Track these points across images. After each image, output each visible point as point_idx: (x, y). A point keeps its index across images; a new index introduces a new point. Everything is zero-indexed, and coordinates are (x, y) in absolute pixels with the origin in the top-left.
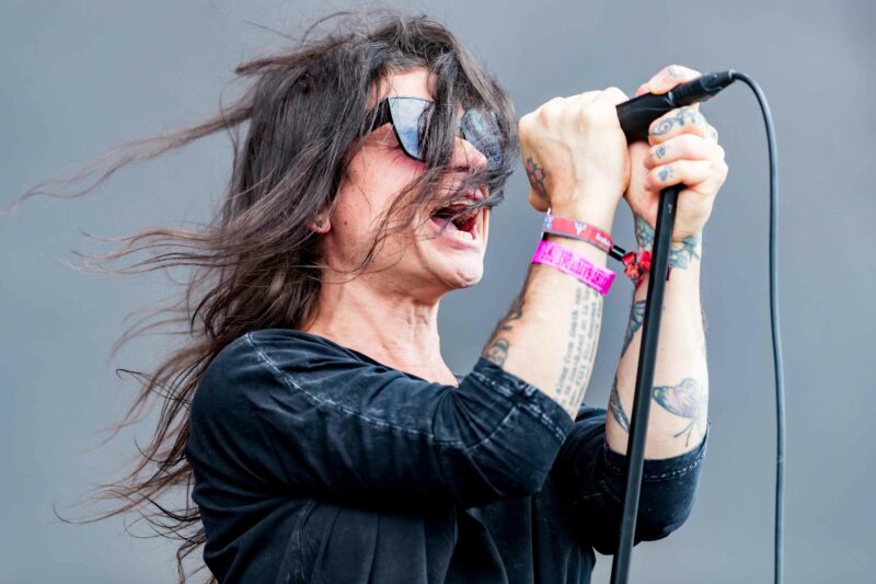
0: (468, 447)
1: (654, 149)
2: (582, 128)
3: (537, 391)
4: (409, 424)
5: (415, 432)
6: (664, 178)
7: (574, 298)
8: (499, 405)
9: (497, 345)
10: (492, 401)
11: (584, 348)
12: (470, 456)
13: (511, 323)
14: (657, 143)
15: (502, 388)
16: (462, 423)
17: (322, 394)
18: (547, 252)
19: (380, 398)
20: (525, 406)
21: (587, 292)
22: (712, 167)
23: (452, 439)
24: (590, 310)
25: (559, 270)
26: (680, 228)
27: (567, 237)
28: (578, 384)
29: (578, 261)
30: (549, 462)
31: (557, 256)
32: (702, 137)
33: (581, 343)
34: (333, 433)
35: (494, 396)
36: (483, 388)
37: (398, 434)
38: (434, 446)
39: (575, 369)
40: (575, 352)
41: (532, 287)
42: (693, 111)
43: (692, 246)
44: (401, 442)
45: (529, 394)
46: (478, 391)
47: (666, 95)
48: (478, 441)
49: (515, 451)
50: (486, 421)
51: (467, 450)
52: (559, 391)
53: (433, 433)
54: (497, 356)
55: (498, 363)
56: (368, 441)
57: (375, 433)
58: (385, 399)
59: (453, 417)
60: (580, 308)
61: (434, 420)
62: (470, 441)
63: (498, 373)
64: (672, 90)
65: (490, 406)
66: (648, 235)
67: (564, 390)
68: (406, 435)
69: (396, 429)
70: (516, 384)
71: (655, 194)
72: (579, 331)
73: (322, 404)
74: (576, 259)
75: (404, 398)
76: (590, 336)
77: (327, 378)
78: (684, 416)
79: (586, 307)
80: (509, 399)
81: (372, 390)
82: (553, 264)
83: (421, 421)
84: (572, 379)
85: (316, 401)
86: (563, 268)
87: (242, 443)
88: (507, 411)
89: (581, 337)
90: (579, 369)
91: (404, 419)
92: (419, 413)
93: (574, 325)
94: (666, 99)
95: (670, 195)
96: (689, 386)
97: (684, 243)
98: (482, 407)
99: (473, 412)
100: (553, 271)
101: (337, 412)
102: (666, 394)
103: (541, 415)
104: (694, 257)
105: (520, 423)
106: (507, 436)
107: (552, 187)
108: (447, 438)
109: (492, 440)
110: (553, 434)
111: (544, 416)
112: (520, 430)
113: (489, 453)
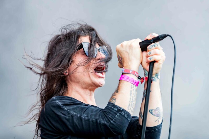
0: (107, 123)
1: (148, 53)
2: (131, 48)
3: (123, 109)
4: (93, 118)
5: (95, 120)
6: (150, 60)
8: (114, 113)
9: (112, 99)
10: (113, 112)
11: (134, 99)
12: (108, 125)
13: (116, 94)
14: (149, 51)
15: (115, 109)
16: (105, 117)
17: (72, 111)
18: (123, 77)
19: (86, 112)
20: (121, 113)
21: (133, 86)
22: (162, 57)
23: (104, 121)
24: (134, 90)
25: (126, 81)
26: (154, 72)
27: (128, 74)
28: (133, 107)
29: (131, 78)
30: (127, 125)
31: (126, 78)
32: (159, 50)
33: (133, 98)
34: (75, 120)
35: (113, 111)
36: (110, 109)
37: (91, 121)
38: (99, 123)
39: (132, 104)
40: (132, 100)
41: (120, 86)
42: (157, 44)
43: (157, 76)
44: (91, 122)
45: (121, 110)
46: (109, 110)
47: (151, 40)
48: (110, 121)
49: (119, 123)
50: (111, 117)
51: (107, 124)
52: (128, 109)
53: (99, 120)
54: (113, 101)
55: (113, 103)
56: (84, 122)
57: (85, 120)
58: (87, 112)
59: (103, 116)
61: (99, 117)
62: (108, 122)
63: (114, 105)
64: (152, 39)
65: (112, 113)
66: (147, 74)
67: (130, 108)
68: (92, 121)
69: (90, 119)
70: (118, 108)
71: (148, 63)
72: (132, 95)
73: (72, 114)
74: (130, 78)
75: (92, 112)
76: (135, 96)
77: (73, 107)
78: (157, 116)
79: (133, 90)
80: (117, 111)
81: (84, 110)
82: (125, 80)
83: (96, 117)
84: (131, 106)
85: (71, 113)
86: (127, 80)
87: (53, 123)
88: (116, 114)
89: (133, 97)
90: (133, 104)
91: (92, 117)
92: (95, 116)
95: (152, 64)
96: (158, 109)
97: (155, 75)
98: (110, 113)
99: (109, 115)
100: (125, 81)
101: (76, 116)
102: (153, 111)
103: (124, 115)
104: (158, 79)
105: (120, 117)
106: (117, 120)
107: (124, 62)
108: (102, 121)
109: (113, 121)
110: (127, 119)
111: (125, 115)
112: (120, 118)
113: (113, 124)
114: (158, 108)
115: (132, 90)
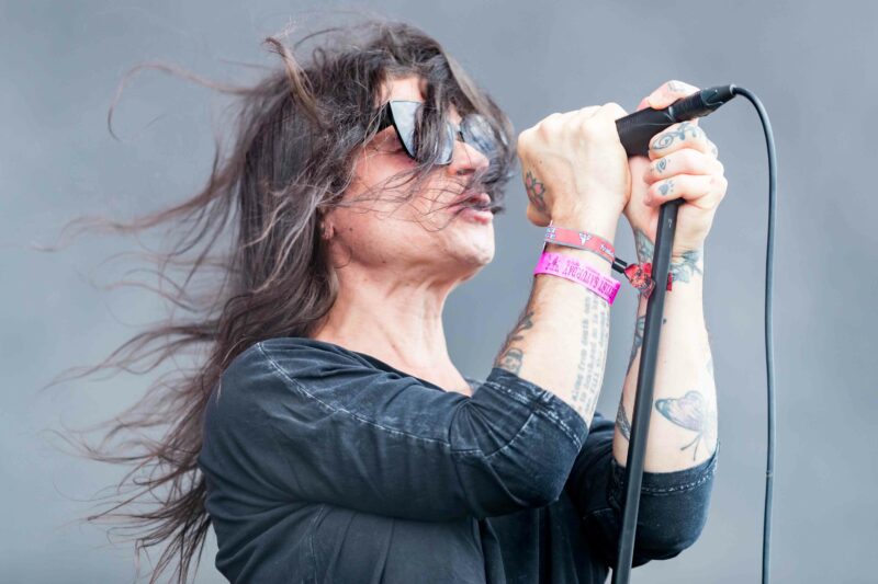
0: (486, 455)
1: (655, 164)
2: (582, 143)
3: (554, 397)
4: (425, 433)
5: (431, 441)
6: (664, 193)
7: (584, 308)
8: (517, 413)
9: (508, 354)
10: (510, 409)
11: (597, 355)
12: (489, 465)
13: (522, 333)
14: (657, 157)
15: (519, 395)
16: (479, 430)
17: (335, 403)
18: (551, 262)
19: (394, 406)
20: (543, 413)
21: (595, 302)
22: (712, 181)
23: (471, 447)
24: (599, 319)
25: (567, 279)
26: (681, 243)
27: (571, 248)
28: (593, 391)
29: (585, 270)
30: (567, 467)
31: (562, 266)
32: (702, 152)
33: (593, 351)
34: (346, 441)
35: (512, 404)
36: (499, 396)
37: (413, 443)
38: (451, 455)
39: (589, 377)
40: (588, 360)
41: (541, 297)
42: (693, 126)
43: (694, 261)
44: (416, 452)
45: (547, 400)
46: (495, 399)
47: (666, 109)
48: (497, 448)
49: (535, 458)
50: (504, 428)
51: (485, 458)
52: (574, 398)
53: (450, 442)
54: (511, 364)
55: (513, 371)
56: (383, 450)
57: (390, 442)
58: (399, 406)
59: (469, 426)
61: (450, 429)
62: (489, 449)
63: (514, 381)
64: (672, 105)
65: (508, 413)
66: (648, 250)
67: (580, 396)
68: (421, 445)
69: (411, 438)
70: (533, 390)
71: (655, 209)
72: (590, 339)
73: (335, 413)
74: (582, 266)
75: (420, 408)
76: (601, 344)
77: (339, 386)
79: (596, 316)
80: (526, 406)
81: (386, 398)
82: (559, 273)
83: (437, 430)
84: (586, 386)
85: (329, 410)
86: (570, 277)
88: (526, 418)
89: (593, 345)
90: (593, 377)
91: (419, 428)
92: (436, 422)
93: (586, 333)
94: (666, 114)
95: (670, 209)
96: (694, 398)
97: (685, 257)
98: (500, 414)
99: (494, 422)
100: (560, 280)
101: (351, 420)
102: (670, 407)
103: (558, 421)
104: (695, 272)
105: (539, 430)
106: (528, 443)
107: (552, 201)
108: (465, 446)
109: (511, 447)
110: (571, 440)
111: (562, 422)
112: (538, 436)
113: (509, 460)
114: (693, 392)
115: (589, 317)
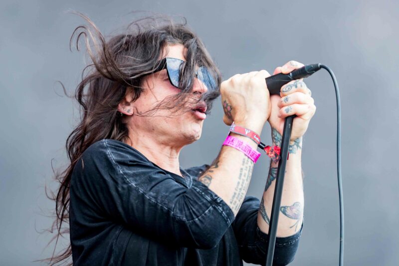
0: (188, 220)
7: (242, 163)
9: (206, 177)
13: (213, 169)
15: (207, 196)
17: (131, 179)
18: (231, 140)
20: (216, 207)
25: (236, 149)
40: (240, 187)
53: (173, 211)
57: (150, 204)
60: (244, 167)
65: (200, 204)
69: (159, 205)
71: (283, 119)
73: (130, 185)
82: (234, 146)
83: (170, 204)
88: (208, 207)
93: (241, 174)
94: (289, 76)
102: (287, 210)
104: (299, 148)
106: (207, 219)
110: (226, 221)
113: (197, 225)
114: (297, 203)
